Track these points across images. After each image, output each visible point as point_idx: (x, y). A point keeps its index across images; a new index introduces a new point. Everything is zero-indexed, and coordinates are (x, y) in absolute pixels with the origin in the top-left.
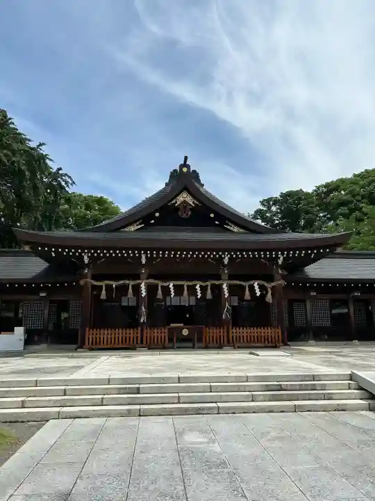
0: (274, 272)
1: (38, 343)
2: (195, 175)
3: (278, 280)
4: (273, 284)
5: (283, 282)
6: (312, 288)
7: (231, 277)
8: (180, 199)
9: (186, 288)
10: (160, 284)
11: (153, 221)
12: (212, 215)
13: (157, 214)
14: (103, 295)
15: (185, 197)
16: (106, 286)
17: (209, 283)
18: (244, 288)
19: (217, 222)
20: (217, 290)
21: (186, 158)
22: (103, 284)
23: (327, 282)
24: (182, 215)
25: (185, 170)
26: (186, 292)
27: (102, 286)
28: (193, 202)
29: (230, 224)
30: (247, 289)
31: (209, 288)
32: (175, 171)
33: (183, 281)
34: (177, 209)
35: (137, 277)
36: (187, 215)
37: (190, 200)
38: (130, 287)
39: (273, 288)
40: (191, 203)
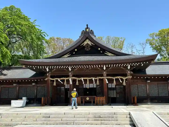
0: (127, 73)
1: (33, 103)
2: (92, 32)
3: (129, 76)
4: (126, 78)
5: (130, 77)
6: (147, 79)
7: (108, 75)
8: (85, 43)
9: (88, 80)
10: (77, 79)
11: (74, 53)
12: (99, 49)
13: (76, 50)
14: (55, 84)
15: (88, 42)
16: (56, 80)
17: (98, 78)
18: (113, 80)
19: (101, 52)
20: (101, 81)
21: (87, 25)
22: (55, 79)
23: (155, 76)
24: (87, 49)
25: (87, 30)
26: (88, 82)
27: (54, 80)
28: (91, 44)
29: (107, 52)
30: (114, 80)
31: (98, 80)
32: (83, 31)
33: (87, 77)
34: (84, 47)
35: (68, 76)
36: (89, 49)
37: (90, 43)
38: (65, 80)
39: (126, 80)
40: (90, 44)
